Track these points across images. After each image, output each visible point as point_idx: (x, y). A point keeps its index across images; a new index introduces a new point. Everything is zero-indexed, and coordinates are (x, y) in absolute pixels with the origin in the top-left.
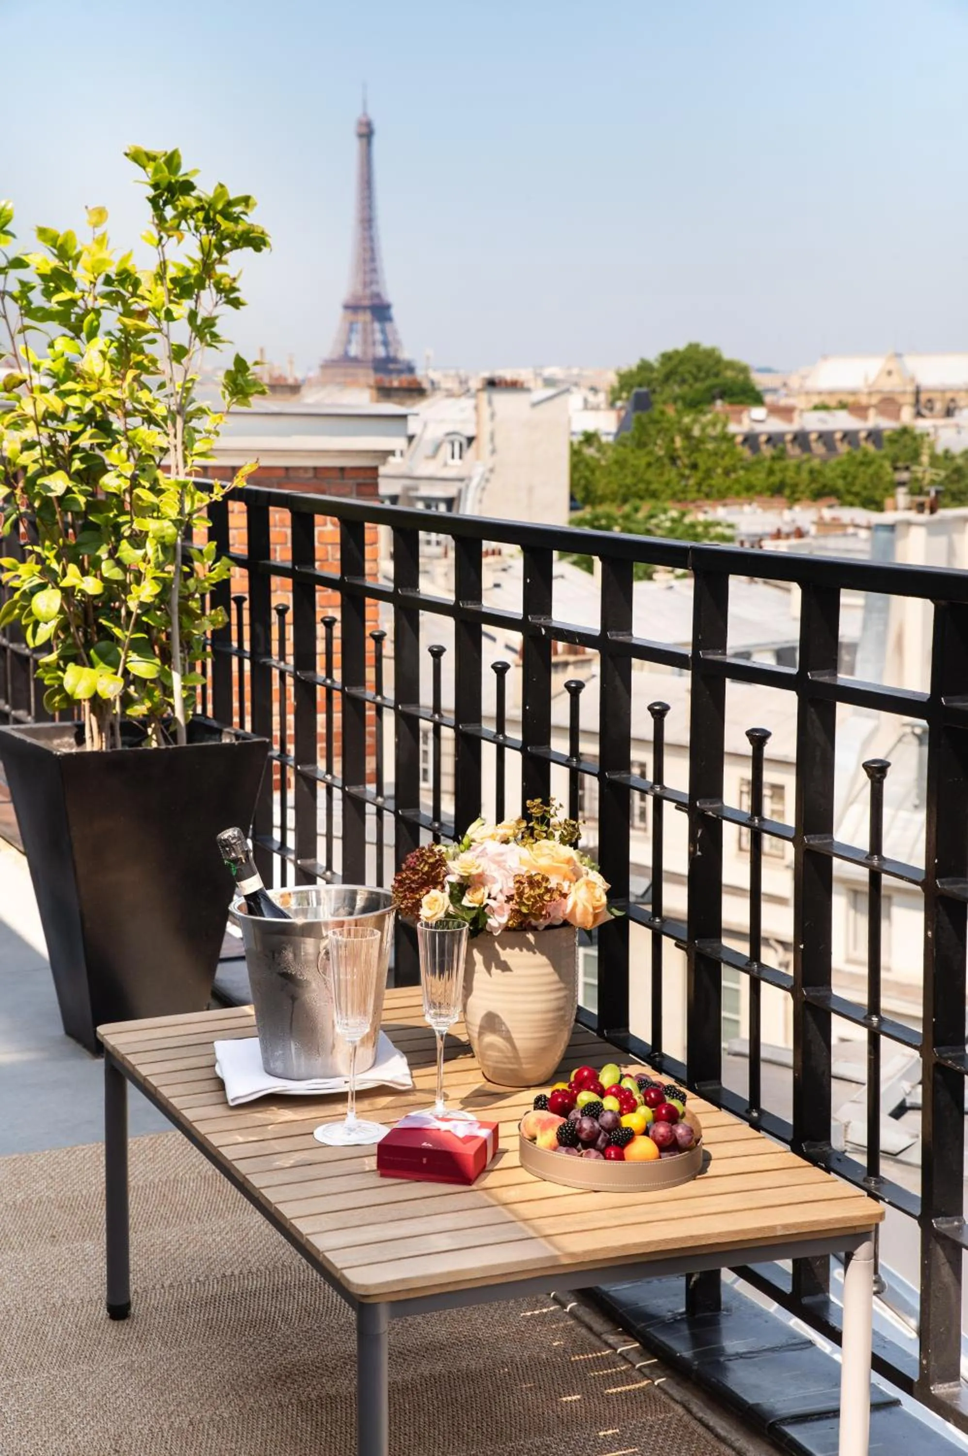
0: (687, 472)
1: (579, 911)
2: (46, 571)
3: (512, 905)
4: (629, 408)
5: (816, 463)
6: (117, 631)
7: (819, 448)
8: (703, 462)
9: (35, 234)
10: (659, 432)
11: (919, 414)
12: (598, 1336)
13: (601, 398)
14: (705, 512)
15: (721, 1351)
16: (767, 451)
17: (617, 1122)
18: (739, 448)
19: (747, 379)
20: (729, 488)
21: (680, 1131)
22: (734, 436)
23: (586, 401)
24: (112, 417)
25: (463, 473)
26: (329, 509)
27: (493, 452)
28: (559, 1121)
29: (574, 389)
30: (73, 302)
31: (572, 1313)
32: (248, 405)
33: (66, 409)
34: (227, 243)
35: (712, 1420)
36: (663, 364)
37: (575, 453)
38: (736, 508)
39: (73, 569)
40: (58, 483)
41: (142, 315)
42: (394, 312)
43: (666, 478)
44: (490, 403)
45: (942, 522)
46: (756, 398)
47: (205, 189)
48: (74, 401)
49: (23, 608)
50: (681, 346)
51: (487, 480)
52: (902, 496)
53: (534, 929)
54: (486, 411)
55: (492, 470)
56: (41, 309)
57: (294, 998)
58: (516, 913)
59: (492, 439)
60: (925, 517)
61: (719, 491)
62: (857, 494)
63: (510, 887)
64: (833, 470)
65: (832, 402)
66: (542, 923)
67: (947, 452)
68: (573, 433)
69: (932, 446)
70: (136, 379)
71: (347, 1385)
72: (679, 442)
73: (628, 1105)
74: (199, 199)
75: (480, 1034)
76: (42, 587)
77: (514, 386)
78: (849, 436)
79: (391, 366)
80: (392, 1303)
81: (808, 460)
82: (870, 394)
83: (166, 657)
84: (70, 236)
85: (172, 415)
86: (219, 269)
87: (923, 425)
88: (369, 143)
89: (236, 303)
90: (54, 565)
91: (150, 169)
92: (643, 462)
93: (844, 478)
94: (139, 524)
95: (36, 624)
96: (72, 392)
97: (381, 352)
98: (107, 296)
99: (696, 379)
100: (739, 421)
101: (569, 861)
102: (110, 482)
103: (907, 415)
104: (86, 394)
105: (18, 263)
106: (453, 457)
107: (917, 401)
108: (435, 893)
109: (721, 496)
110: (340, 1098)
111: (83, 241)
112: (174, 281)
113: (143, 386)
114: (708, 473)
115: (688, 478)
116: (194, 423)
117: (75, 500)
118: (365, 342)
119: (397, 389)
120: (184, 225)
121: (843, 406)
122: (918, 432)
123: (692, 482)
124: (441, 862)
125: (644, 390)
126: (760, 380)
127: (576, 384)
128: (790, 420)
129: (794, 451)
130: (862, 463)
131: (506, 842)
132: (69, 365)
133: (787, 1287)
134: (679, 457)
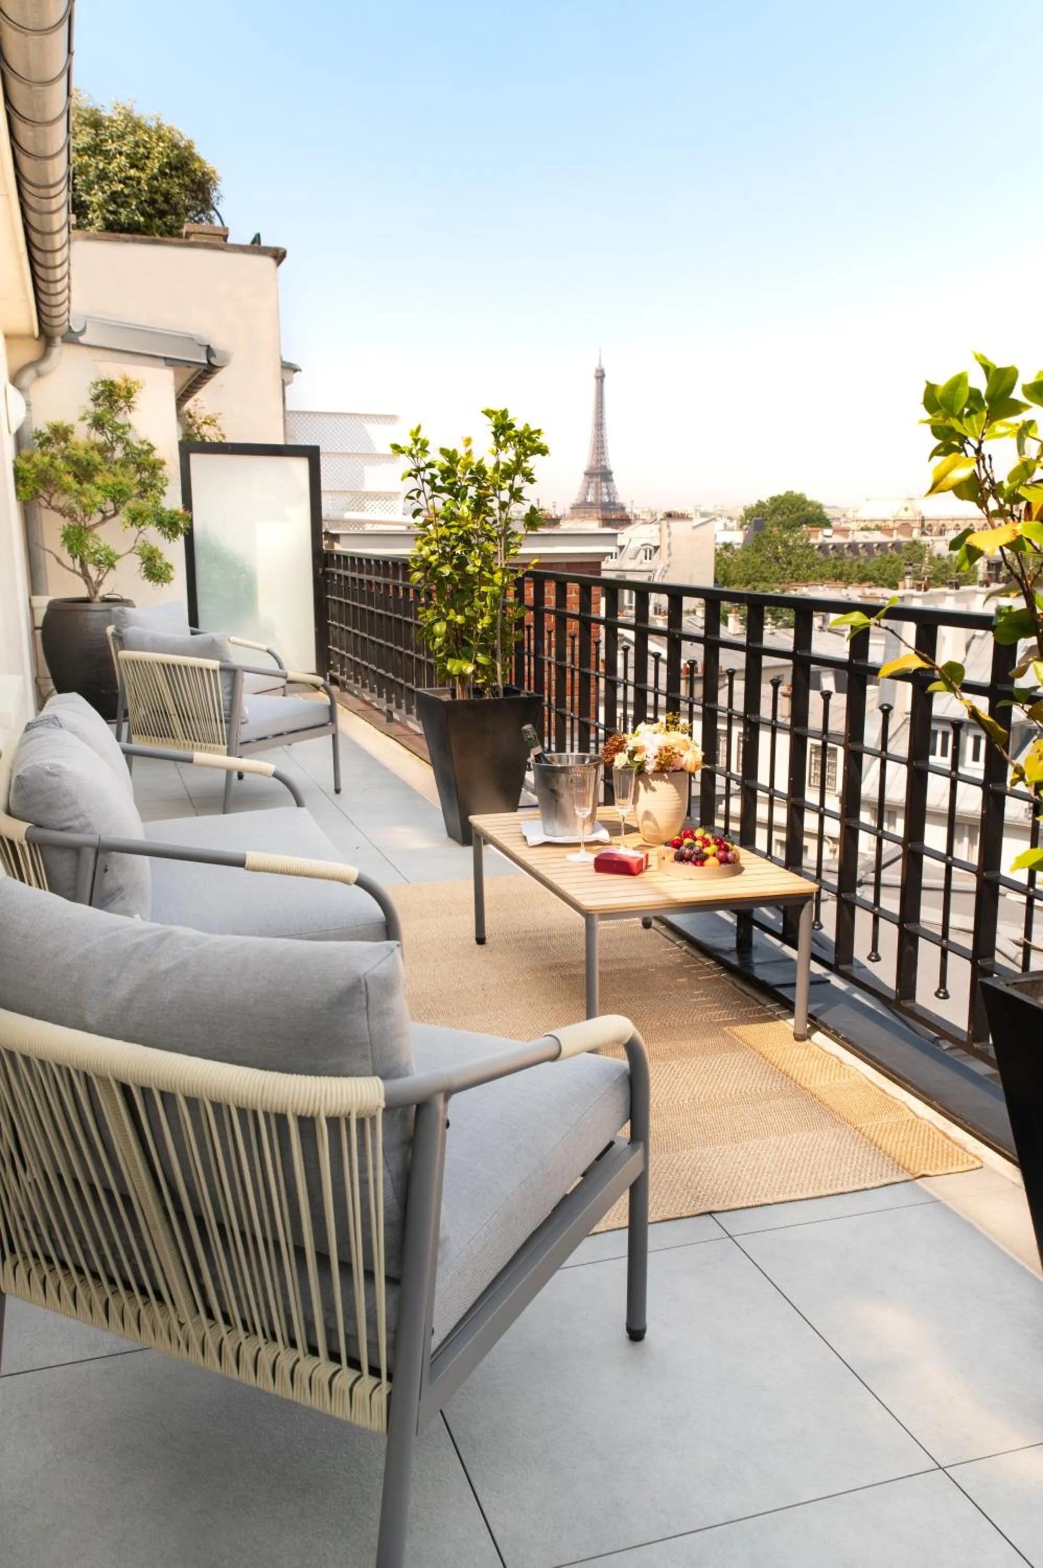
0: (785, 566)
1: (689, 763)
2: (440, 613)
3: (657, 760)
4: (752, 529)
5: (862, 562)
6: (472, 642)
7: (863, 553)
8: (794, 559)
9: (438, 452)
10: (769, 543)
11: (923, 534)
12: (696, 958)
13: (734, 524)
14: (795, 590)
15: (751, 962)
16: (833, 554)
17: (701, 851)
18: (816, 552)
19: (821, 511)
20: (810, 576)
21: (730, 855)
22: (814, 545)
23: (725, 525)
24: (472, 538)
25: (651, 567)
26: (574, 580)
27: (670, 555)
28: (675, 850)
29: (718, 519)
30: (455, 483)
31: (685, 951)
32: (536, 530)
33: (451, 534)
34: (528, 452)
35: (745, 988)
36: (771, 504)
37: (718, 555)
38: (814, 587)
39: (452, 611)
40: (446, 570)
41: (487, 488)
42: (614, 476)
43: (773, 569)
44: (668, 527)
45: (930, 595)
46: (827, 524)
47: (519, 427)
48: (454, 530)
49: (428, 632)
50: (782, 493)
51: (666, 572)
52: (908, 581)
53: (667, 772)
54: (665, 531)
55: (669, 565)
56: (440, 487)
57: (557, 801)
58: (659, 764)
59: (669, 548)
60: (921, 593)
61: (804, 578)
62: (886, 580)
63: (656, 752)
64: (872, 565)
65: (872, 526)
66: (671, 768)
67: (939, 555)
68: (717, 544)
69: (930, 553)
70: (484, 519)
71: (582, 971)
72: (780, 549)
73: (706, 843)
74: (516, 431)
75: (643, 820)
76: (438, 620)
77: (682, 517)
78: (881, 546)
79: (612, 507)
80: (600, 914)
81: (857, 560)
82: (894, 521)
83: (494, 655)
84: (455, 451)
85: (500, 537)
86: (524, 465)
87: (926, 540)
88: (602, 381)
89: (532, 481)
90: (444, 610)
91: (493, 419)
92: (759, 560)
93: (879, 570)
94: (483, 589)
95: (435, 638)
96: (454, 526)
97: (606, 499)
98: (469, 479)
99: (791, 512)
100: (817, 537)
101: (685, 741)
102: (470, 569)
103: (916, 534)
104: (460, 527)
105: (430, 465)
106: (646, 558)
107: (923, 526)
108: (621, 754)
109: (805, 581)
110: (577, 845)
111: (461, 453)
112: (503, 471)
113: (487, 522)
114: (798, 567)
115: (786, 570)
116: (510, 540)
117: (454, 579)
118: (597, 494)
119: (614, 520)
120: (508, 444)
121: (878, 528)
122: (922, 543)
123: (788, 572)
124: (624, 741)
125: (760, 518)
126: (829, 513)
127: (720, 516)
128: (847, 537)
129: (849, 554)
130: (889, 562)
131: (655, 733)
132: (453, 513)
133: (780, 932)
134: (780, 558)
